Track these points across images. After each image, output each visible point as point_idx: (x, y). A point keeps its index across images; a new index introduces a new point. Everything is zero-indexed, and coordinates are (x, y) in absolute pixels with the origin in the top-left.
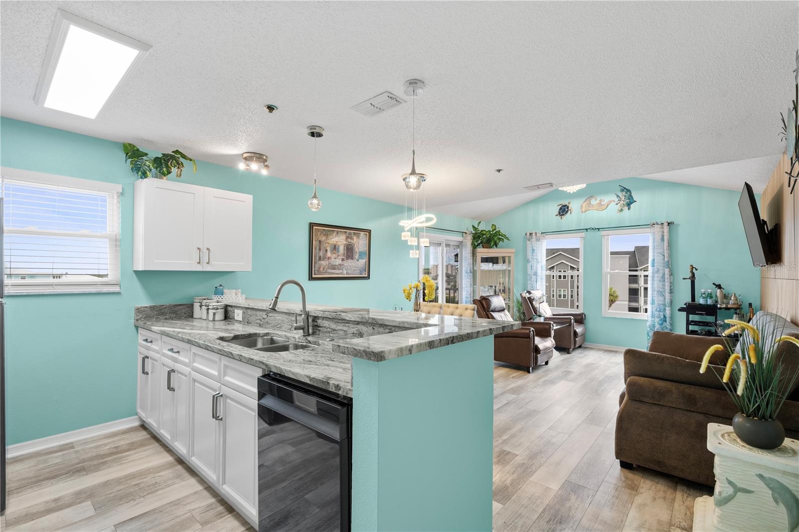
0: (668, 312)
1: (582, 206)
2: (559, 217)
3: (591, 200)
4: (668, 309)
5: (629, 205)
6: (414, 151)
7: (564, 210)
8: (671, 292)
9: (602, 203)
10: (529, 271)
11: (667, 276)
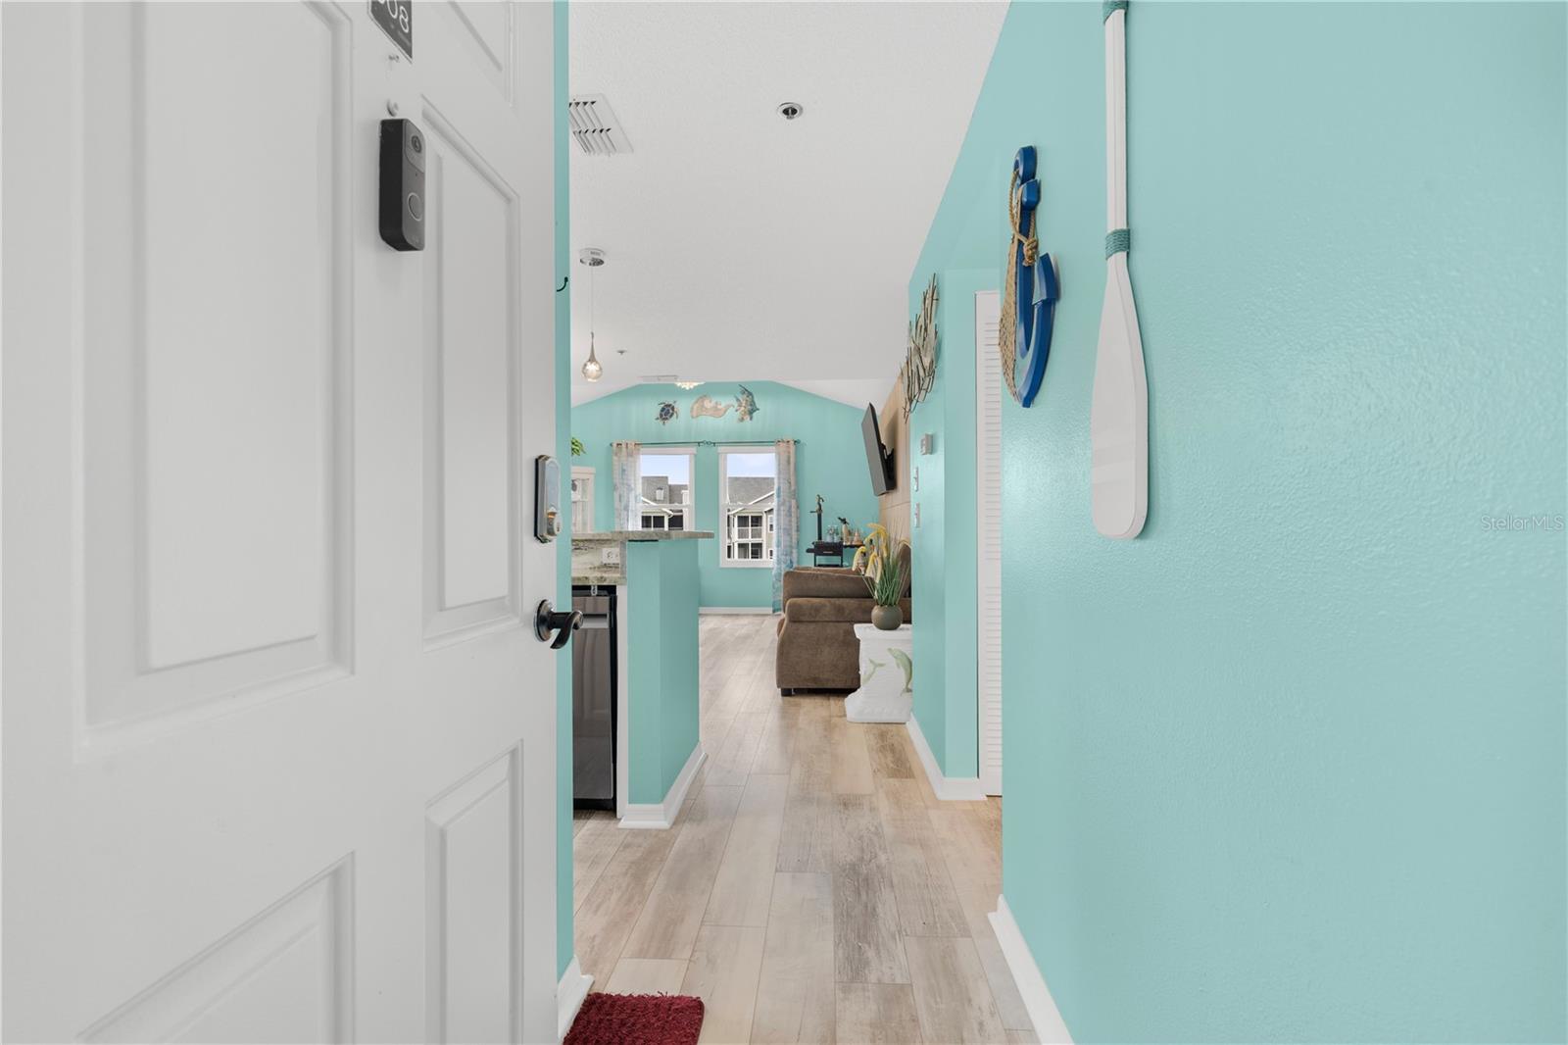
0: (795, 555)
1: (692, 408)
2: (660, 422)
3: (703, 402)
4: (794, 551)
5: (751, 413)
6: (592, 334)
7: (667, 412)
8: (798, 530)
9: (719, 407)
10: (617, 504)
11: (793, 510)
